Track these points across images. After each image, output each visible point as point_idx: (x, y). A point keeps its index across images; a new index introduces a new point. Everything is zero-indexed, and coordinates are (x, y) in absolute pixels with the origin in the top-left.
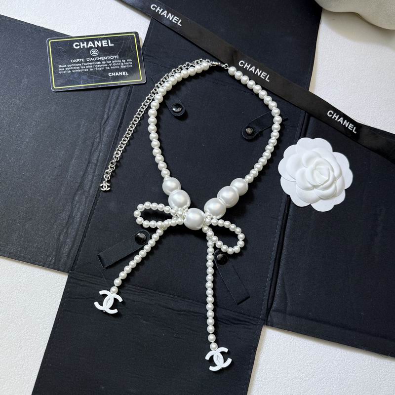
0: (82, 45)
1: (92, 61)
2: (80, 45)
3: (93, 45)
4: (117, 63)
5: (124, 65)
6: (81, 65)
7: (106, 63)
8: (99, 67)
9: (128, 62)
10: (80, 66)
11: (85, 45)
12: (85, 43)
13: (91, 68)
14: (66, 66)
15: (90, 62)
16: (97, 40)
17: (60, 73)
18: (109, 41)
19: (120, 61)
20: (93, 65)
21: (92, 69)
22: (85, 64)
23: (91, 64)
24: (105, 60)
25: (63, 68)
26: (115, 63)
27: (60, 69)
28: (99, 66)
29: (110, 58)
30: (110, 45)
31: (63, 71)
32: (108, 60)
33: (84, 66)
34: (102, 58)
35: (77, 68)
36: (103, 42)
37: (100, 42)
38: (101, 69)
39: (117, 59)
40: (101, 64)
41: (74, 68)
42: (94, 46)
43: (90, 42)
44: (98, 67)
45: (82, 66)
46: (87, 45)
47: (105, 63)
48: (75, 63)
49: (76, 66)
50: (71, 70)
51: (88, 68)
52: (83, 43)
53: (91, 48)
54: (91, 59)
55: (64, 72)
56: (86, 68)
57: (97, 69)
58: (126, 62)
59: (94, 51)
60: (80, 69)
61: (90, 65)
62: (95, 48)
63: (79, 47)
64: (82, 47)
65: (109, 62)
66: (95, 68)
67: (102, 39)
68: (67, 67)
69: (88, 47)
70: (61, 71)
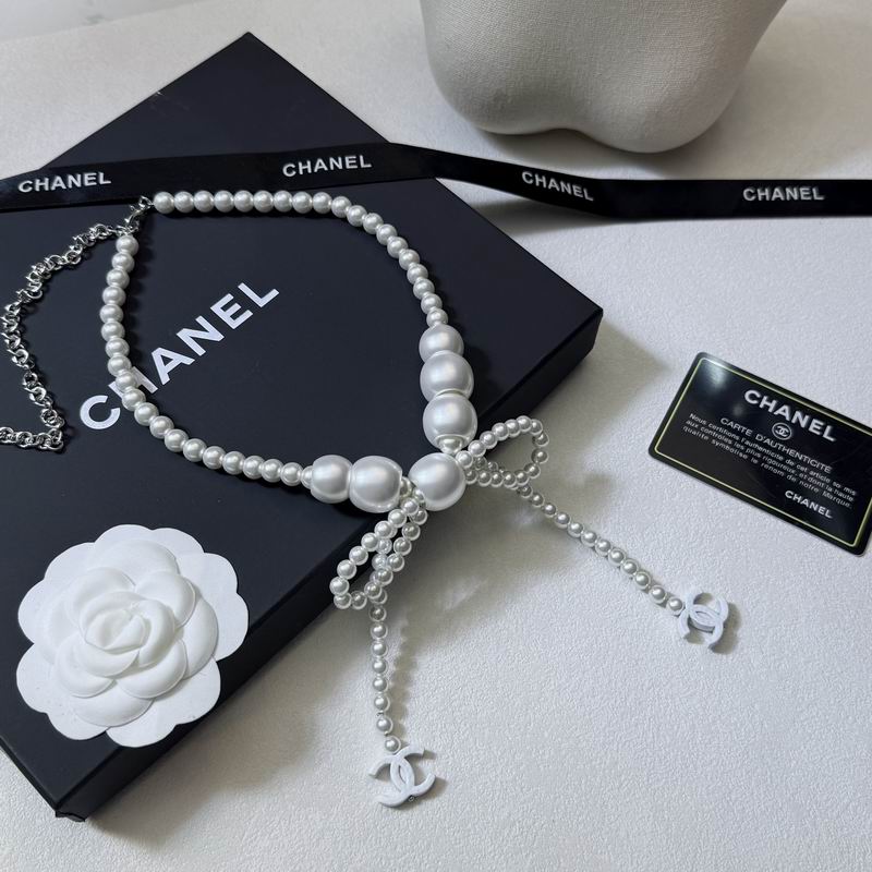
0: (764, 402)
1: (766, 446)
2: (760, 400)
3: (787, 415)
4: (819, 480)
5: (832, 493)
6: (737, 438)
7: (794, 467)
8: (775, 467)
9: (847, 493)
10: (734, 440)
11: (772, 405)
12: (774, 402)
13: (756, 458)
14: (704, 422)
15: (761, 444)
16: (805, 411)
17: (686, 429)
18: (829, 428)
19: (828, 480)
20: (763, 454)
21: (756, 461)
22: (747, 443)
23: (760, 449)
24: (795, 460)
25: (697, 423)
26: (815, 477)
27: (689, 422)
28: (775, 463)
29: (811, 461)
30: (826, 436)
31: (694, 428)
32: (805, 464)
33: (743, 444)
34: (791, 452)
35: (726, 440)
36: (815, 421)
37: (807, 417)
38: (775, 471)
39: (822, 472)
40: (783, 462)
41: (720, 437)
42: (788, 419)
43: (786, 407)
44: (771, 465)
45: (739, 442)
46: (777, 408)
47: (792, 464)
48: (729, 428)
49: (727, 437)
50: (711, 437)
51: (750, 456)
52: (770, 400)
53: (781, 418)
54: (768, 441)
55: (694, 433)
56: (744, 452)
57: (766, 466)
58: (841, 490)
59: (783, 429)
60: (732, 446)
61: (757, 451)
62: (789, 423)
63: (755, 402)
64: (761, 406)
65: (802, 469)
66: (766, 462)
67: (814, 415)
68: (706, 426)
69: (776, 413)
70: (689, 426)
